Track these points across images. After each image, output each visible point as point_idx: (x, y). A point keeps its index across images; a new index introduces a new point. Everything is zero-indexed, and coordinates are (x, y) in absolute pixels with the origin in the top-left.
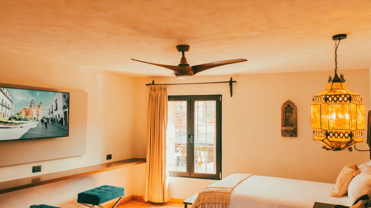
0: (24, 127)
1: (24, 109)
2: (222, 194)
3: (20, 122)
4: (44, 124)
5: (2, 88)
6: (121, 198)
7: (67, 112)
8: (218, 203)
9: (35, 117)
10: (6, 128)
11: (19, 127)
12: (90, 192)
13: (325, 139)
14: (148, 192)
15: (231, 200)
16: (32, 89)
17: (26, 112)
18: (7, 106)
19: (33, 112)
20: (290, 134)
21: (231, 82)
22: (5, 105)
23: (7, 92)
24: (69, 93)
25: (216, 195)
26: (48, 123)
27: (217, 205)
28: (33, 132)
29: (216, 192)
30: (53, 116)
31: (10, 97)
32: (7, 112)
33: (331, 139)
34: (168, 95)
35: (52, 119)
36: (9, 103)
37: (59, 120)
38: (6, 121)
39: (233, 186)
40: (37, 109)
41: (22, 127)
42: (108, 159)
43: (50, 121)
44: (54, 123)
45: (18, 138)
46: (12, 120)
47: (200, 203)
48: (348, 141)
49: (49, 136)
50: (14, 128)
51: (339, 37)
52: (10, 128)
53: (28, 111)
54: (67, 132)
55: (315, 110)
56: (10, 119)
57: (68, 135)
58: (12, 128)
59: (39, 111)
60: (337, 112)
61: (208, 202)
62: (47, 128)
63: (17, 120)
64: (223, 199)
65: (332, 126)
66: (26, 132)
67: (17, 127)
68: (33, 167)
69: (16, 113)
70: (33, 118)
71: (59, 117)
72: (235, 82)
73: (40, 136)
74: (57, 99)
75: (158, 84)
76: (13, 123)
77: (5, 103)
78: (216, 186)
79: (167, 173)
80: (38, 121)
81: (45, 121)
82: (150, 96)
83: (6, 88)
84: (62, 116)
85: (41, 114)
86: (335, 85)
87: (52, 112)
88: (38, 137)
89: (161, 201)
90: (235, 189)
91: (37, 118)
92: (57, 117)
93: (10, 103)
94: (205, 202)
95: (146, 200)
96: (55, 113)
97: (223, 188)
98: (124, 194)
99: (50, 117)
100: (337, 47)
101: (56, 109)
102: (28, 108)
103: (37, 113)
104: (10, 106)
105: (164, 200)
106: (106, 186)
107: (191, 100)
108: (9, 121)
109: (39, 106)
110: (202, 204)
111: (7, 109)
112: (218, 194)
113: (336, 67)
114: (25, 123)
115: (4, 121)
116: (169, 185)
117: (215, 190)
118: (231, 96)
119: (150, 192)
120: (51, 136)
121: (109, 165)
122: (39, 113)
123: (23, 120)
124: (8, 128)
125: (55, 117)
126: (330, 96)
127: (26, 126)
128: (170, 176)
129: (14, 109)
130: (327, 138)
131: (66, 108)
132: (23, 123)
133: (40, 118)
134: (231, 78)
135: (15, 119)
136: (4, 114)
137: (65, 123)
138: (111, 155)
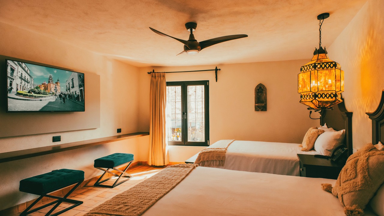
0: (43, 100)
1: (43, 84)
2: (218, 153)
3: (39, 95)
4: (62, 99)
5: (21, 63)
6: (131, 162)
7: (83, 90)
8: (216, 160)
9: (53, 92)
10: (26, 100)
11: (39, 100)
12: (105, 158)
13: (314, 99)
14: (152, 158)
15: (226, 157)
16: (50, 67)
17: (45, 87)
18: (26, 80)
19: (51, 87)
20: (262, 109)
21: (216, 70)
22: (24, 78)
23: (25, 67)
24: (84, 74)
25: (213, 154)
26: (66, 98)
27: (215, 162)
28: (52, 106)
29: (213, 152)
30: (70, 92)
31: (29, 72)
32: (26, 85)
33: (319, 100)
34: (166, 81)
35: (69, 95)
36: (27, 77)
37: (76, 96)
38: (26, 93)
39: (226, 147)
40: (54, 85)
41: (41, 100)
42: (118, 132)
43: (67, 97)
44: (71, 99)
45: (38, 109)
46: (31, 93)
47: (201, 161)
48: (334, 100)
49: (67, 110)
50: (34, 100)
51: (323, 16)
52: (29, 100)
53: (46, 87)
54: (84, 107)
55: (304, 77)
56: (29, 92)
57: (85, 110)
58: (31, 100)
59: (57, 87)
60: (325, 76)
61: (208, 160)
62: (65, 102)
63: (36, 93)
64: (219, 157)
65: (321, 88)
66: (45, 105)
67: (37, 100)
68: (53, 137)
69: (35, 87)
70: (52, 92)
71: (76, 93)
72: (220, 70)
73: (59, 110)
74: (73, 78)
75: (157, 73)
76: (32, 96)
77: (24, 77)
78: (213, 148)
79: (167, 143)
80: (56, 96)
81: (63, 96)
82: (152, 82)
83: (24, 63)
84: (78, 93)
85: (59, 90)
86: (320, 56)
87: (69, 89)
88: (57, 110)
89: (162, 165)
90: (228, 149)
91: (55, 93)
92: (74, 94)
93: (29, 77)
94: (205, 160)
95: (150, 164)
96: (72, 90)
97: (219, 148)
98: (133, 159)
99: (68, 93)
100: (321, 24)
101: (73, 87)
102: (46, 83)
103: (55, 88)
104: (29, 80)
105: (164, 164)
106: (118, 154)
107: (184, 85)
108: (29, 94)
109: (57, 83)
110: (202, 162)
111: (26, 83)
112: (216, 153)
113: (320, 42)
114: (45, 97)
115: (24, 93)
116: (168, 152)
117: (213, 150)
118: (217, 81)
119: (153, 158)
120: (69, 110)
121: (119, 137)
122: (57, 89)
123: (42, 94)
124: (28, 100)
125: (72, 94)
126: (319, 64)
127: (46, 100)
128: (169, 145)
129: (33, 83)
130: (315, 99)
131: (82, 87)
132: (42, 97)
133: (58, 94)
134: (216, 67)
135: (35, 92)
136: (23, 87)
137: (81, 99)
138: (121, 129)
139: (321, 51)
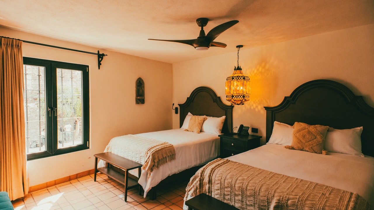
8: (169, 156)
25: (165, 150)
27: (167, 158)
47: (156, 161)
51: (239, 47)
61: (162, 157)
64: (171, 152)
75: (5, 37)
94: (159, 159)
105: (24, 194)
107: (51, 67)
118: (99, 69)
134: (98, 52)
139: (239, 69)
